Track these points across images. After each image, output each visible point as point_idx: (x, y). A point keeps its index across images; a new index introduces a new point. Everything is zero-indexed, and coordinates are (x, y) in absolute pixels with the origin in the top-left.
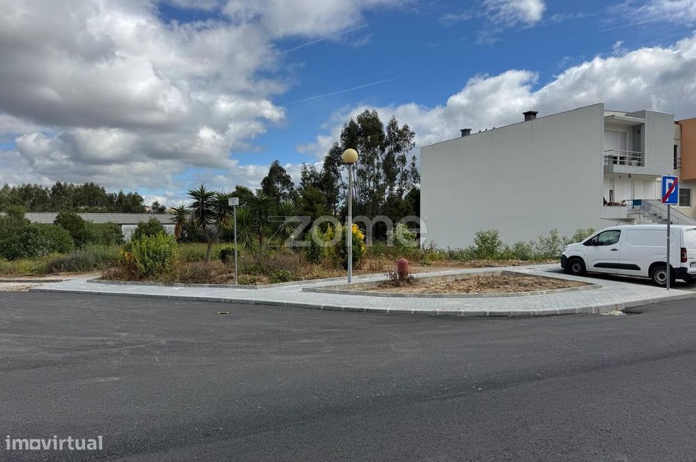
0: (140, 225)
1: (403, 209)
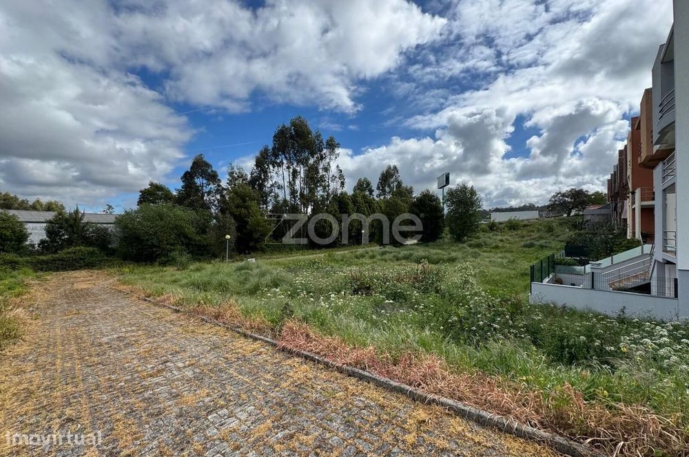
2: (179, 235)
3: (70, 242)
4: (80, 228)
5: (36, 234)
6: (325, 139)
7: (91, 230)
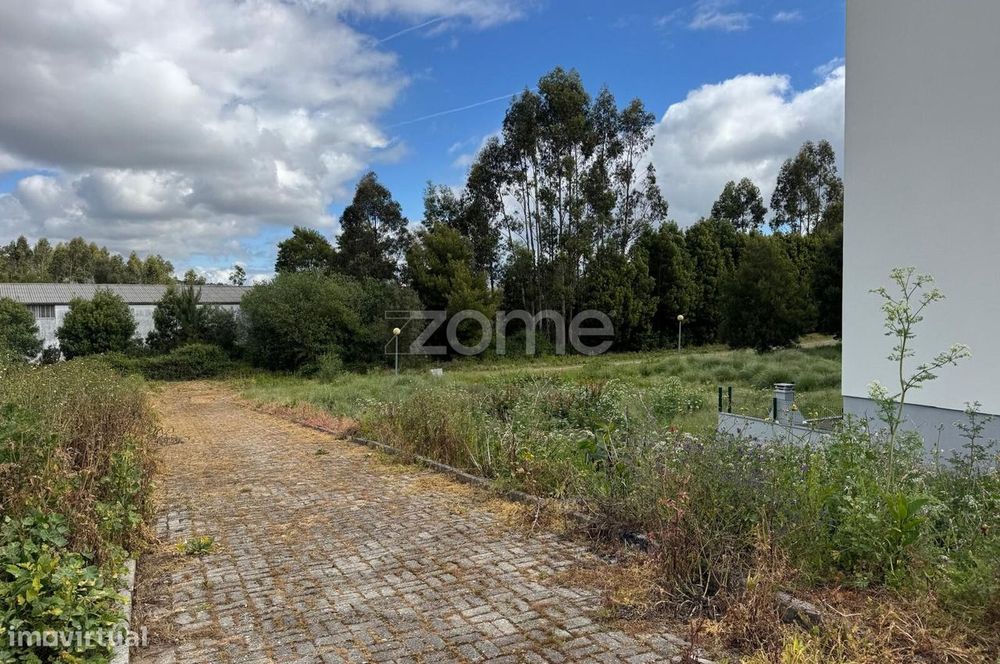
0: (72, 305)
1: (629, 272)
2: (333, 326)
3: (183, 337)
4: (196, 315)
5: (144, 323)
6: (621, 106)
7: (210, 317)
